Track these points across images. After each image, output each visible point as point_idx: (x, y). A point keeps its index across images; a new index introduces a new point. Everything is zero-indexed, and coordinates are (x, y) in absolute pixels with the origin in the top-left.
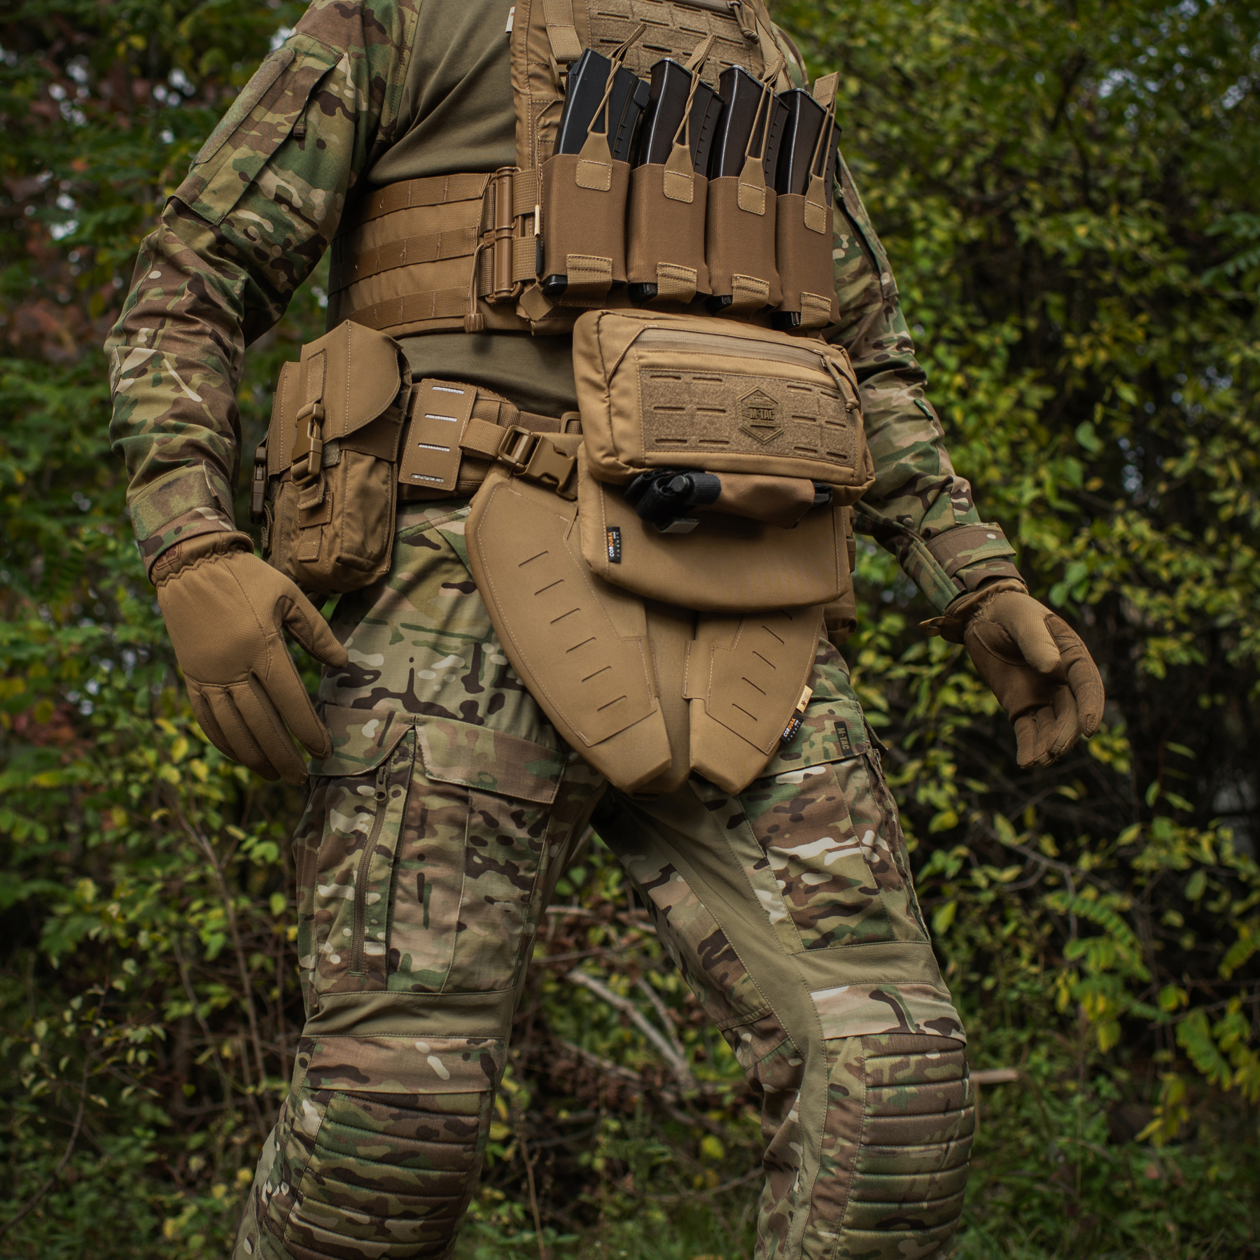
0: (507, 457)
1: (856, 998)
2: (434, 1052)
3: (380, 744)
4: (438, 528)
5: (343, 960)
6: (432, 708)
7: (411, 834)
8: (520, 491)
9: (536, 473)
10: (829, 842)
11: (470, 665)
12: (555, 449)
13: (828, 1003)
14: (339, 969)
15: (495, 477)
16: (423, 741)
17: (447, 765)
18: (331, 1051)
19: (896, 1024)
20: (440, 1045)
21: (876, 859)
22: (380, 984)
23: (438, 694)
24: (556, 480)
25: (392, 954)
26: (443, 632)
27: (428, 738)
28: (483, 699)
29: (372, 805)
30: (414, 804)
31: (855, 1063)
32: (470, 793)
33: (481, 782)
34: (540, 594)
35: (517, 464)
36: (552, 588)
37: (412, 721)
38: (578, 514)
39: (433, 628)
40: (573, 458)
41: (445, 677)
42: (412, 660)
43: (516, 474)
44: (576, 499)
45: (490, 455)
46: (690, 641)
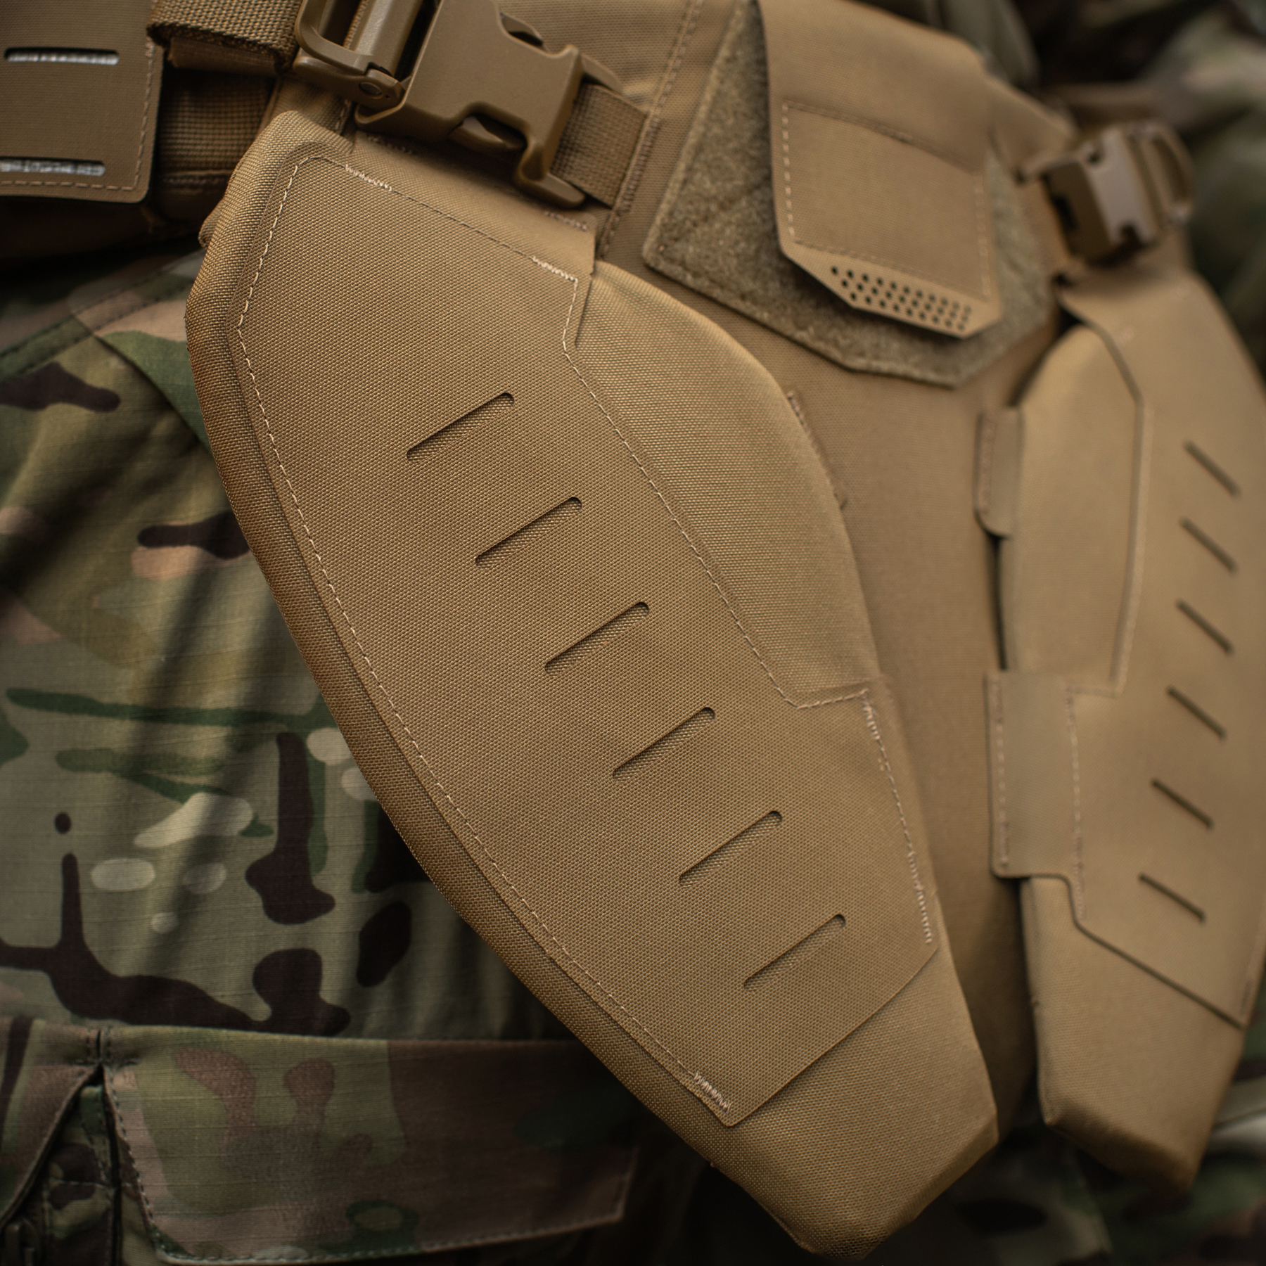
0: (331, 50)
4: (101, 334)
9: (445, 106)
11: (271, 818)
12: (505, 21)
16: (134, 1131)
23: (168, 944)
24: (513, 131)
27: (149, 1118)
28: (333, 938)
34: (497, 558)
35: (373, 74)
36: (536, 532)
37: (88, 1052)
38: (599, 255)
39: (125, 699)
40: (569, 50)
41: (186, 881)
42: (63, 823)
43: (363, 120)
44: (589, 203)
45: (265, 46)
46: (995, 675)
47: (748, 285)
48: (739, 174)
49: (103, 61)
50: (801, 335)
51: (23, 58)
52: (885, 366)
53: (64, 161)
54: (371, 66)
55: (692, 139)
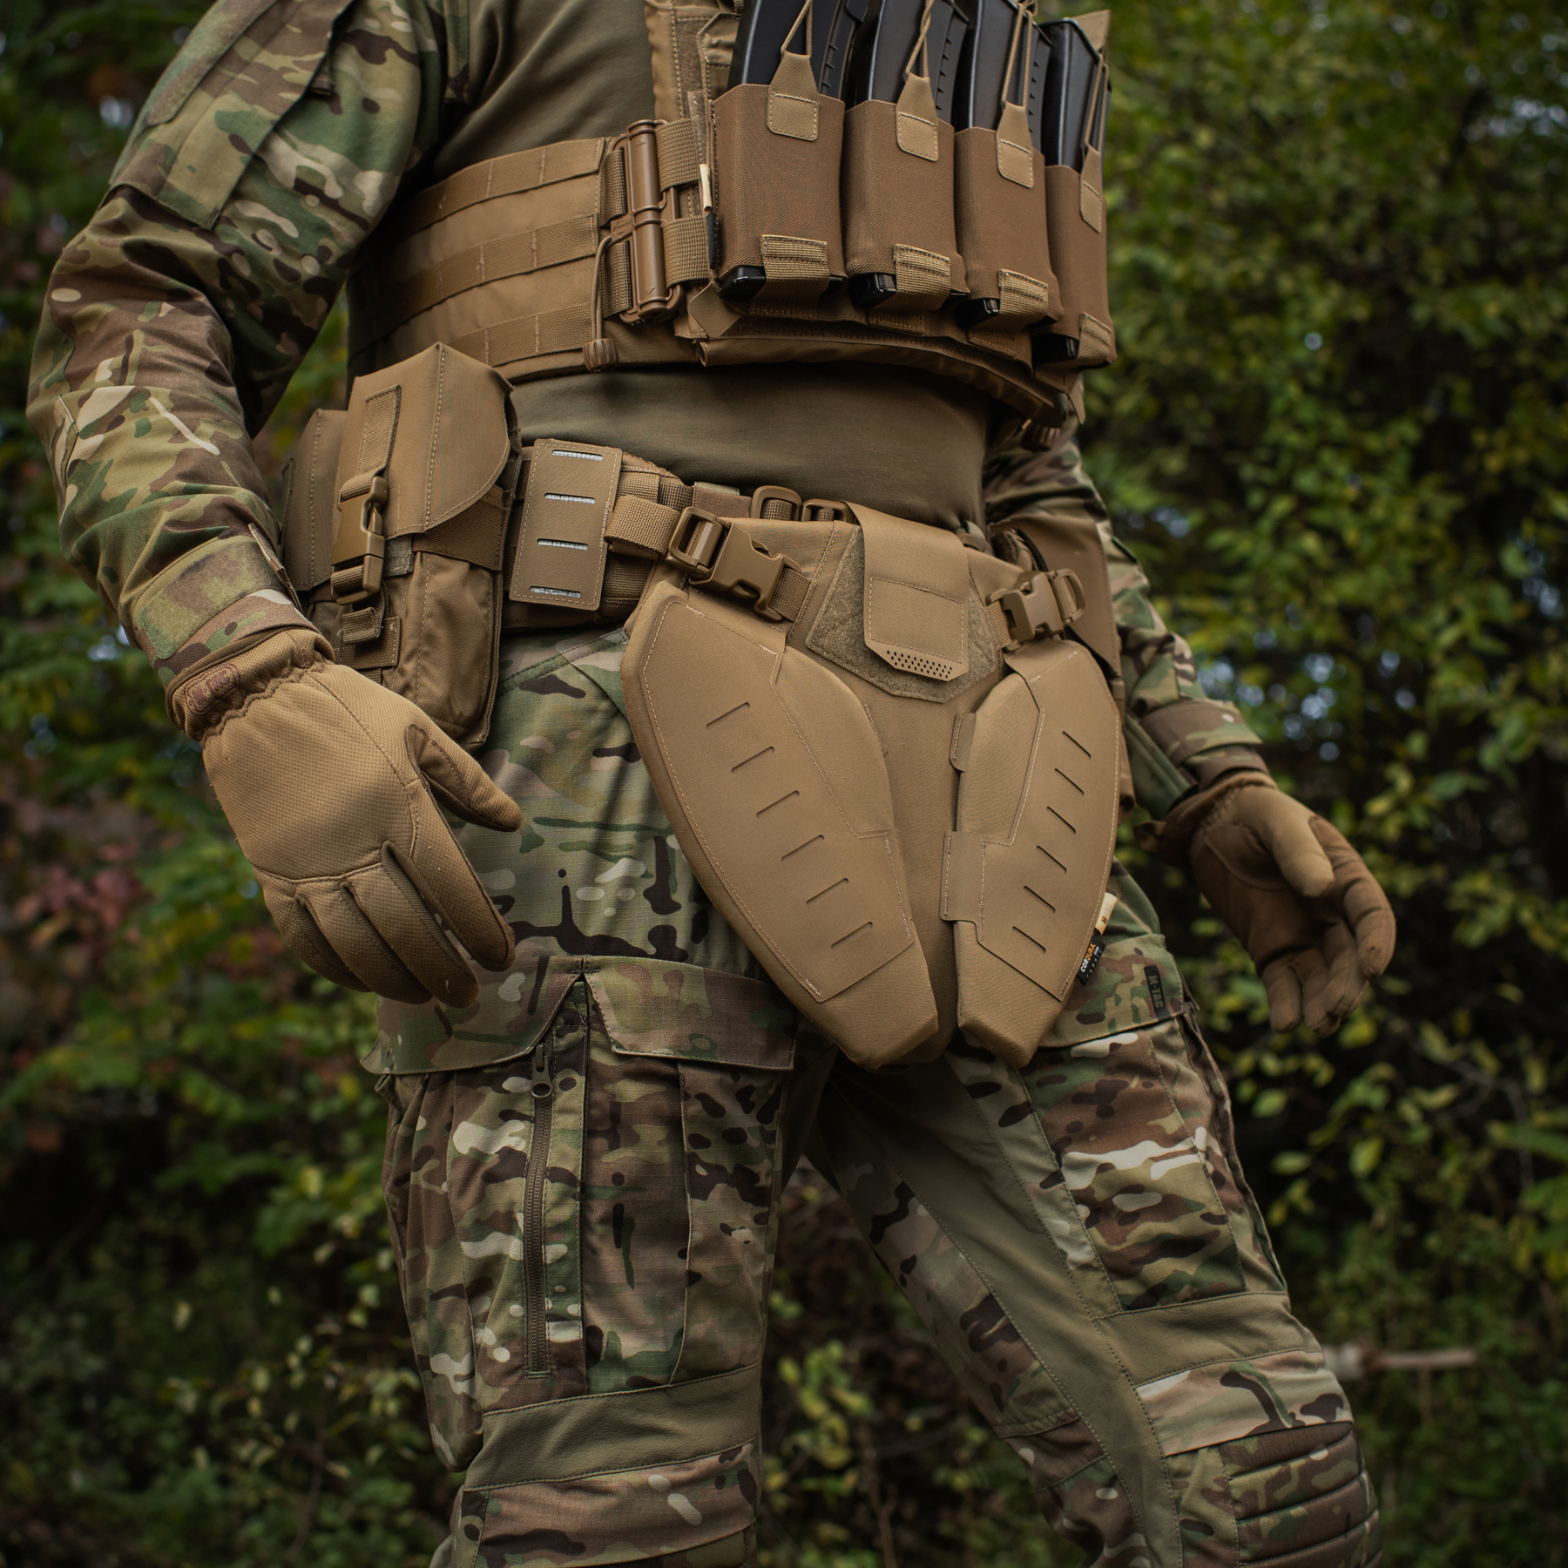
1: (1202, 1389)
2: (675, 1486)
3: (532, 1009)
4: (574, 663)
5: (513, 1355)
6: (609, 945)
7: (600, 1143)
8: (701, 610)
9: (727, 580)
10: (1150, 1148)
11: (653, 871)
13: (1166, 1401)
14: (510, 1370)
15: (661, 589)
16: (600, 997)
17: (642, 1029)
18: (515, 1509)
19: (1263, 1420)
20: (682, 1475)
21: (1211, 1169)
22: (576, 1385)
23: (613, 921)
24: (755, 591)
25: (592, 1332)
26: (606, 824)
27: (608, 991)
28: (681, 921)
29: (526, 1107)
30: (598, 1096)
31: (1217, 1488)
32: (682, 1070)
33: (695, 1049)
34: (740, 769)
35: (699, 567)
36: (756, 760)
37: (577, 967)
38: (787, 643)
39: (590, 820)
40: (780, 556)
41: (619, 895)
42: (562, 873)
43: (693, 583)
44: (784, 620)
45: (656, 551)
46: (950, 832)
47: (850, 657)
48: (849, 608)
49: (581, 547)
50: (871, 680)
51: (545, 544)
52: (909, 694)
53: (563, 590)
54: (699, 564)
55: (830, 593)
